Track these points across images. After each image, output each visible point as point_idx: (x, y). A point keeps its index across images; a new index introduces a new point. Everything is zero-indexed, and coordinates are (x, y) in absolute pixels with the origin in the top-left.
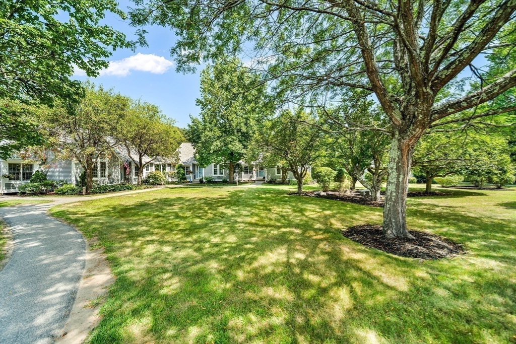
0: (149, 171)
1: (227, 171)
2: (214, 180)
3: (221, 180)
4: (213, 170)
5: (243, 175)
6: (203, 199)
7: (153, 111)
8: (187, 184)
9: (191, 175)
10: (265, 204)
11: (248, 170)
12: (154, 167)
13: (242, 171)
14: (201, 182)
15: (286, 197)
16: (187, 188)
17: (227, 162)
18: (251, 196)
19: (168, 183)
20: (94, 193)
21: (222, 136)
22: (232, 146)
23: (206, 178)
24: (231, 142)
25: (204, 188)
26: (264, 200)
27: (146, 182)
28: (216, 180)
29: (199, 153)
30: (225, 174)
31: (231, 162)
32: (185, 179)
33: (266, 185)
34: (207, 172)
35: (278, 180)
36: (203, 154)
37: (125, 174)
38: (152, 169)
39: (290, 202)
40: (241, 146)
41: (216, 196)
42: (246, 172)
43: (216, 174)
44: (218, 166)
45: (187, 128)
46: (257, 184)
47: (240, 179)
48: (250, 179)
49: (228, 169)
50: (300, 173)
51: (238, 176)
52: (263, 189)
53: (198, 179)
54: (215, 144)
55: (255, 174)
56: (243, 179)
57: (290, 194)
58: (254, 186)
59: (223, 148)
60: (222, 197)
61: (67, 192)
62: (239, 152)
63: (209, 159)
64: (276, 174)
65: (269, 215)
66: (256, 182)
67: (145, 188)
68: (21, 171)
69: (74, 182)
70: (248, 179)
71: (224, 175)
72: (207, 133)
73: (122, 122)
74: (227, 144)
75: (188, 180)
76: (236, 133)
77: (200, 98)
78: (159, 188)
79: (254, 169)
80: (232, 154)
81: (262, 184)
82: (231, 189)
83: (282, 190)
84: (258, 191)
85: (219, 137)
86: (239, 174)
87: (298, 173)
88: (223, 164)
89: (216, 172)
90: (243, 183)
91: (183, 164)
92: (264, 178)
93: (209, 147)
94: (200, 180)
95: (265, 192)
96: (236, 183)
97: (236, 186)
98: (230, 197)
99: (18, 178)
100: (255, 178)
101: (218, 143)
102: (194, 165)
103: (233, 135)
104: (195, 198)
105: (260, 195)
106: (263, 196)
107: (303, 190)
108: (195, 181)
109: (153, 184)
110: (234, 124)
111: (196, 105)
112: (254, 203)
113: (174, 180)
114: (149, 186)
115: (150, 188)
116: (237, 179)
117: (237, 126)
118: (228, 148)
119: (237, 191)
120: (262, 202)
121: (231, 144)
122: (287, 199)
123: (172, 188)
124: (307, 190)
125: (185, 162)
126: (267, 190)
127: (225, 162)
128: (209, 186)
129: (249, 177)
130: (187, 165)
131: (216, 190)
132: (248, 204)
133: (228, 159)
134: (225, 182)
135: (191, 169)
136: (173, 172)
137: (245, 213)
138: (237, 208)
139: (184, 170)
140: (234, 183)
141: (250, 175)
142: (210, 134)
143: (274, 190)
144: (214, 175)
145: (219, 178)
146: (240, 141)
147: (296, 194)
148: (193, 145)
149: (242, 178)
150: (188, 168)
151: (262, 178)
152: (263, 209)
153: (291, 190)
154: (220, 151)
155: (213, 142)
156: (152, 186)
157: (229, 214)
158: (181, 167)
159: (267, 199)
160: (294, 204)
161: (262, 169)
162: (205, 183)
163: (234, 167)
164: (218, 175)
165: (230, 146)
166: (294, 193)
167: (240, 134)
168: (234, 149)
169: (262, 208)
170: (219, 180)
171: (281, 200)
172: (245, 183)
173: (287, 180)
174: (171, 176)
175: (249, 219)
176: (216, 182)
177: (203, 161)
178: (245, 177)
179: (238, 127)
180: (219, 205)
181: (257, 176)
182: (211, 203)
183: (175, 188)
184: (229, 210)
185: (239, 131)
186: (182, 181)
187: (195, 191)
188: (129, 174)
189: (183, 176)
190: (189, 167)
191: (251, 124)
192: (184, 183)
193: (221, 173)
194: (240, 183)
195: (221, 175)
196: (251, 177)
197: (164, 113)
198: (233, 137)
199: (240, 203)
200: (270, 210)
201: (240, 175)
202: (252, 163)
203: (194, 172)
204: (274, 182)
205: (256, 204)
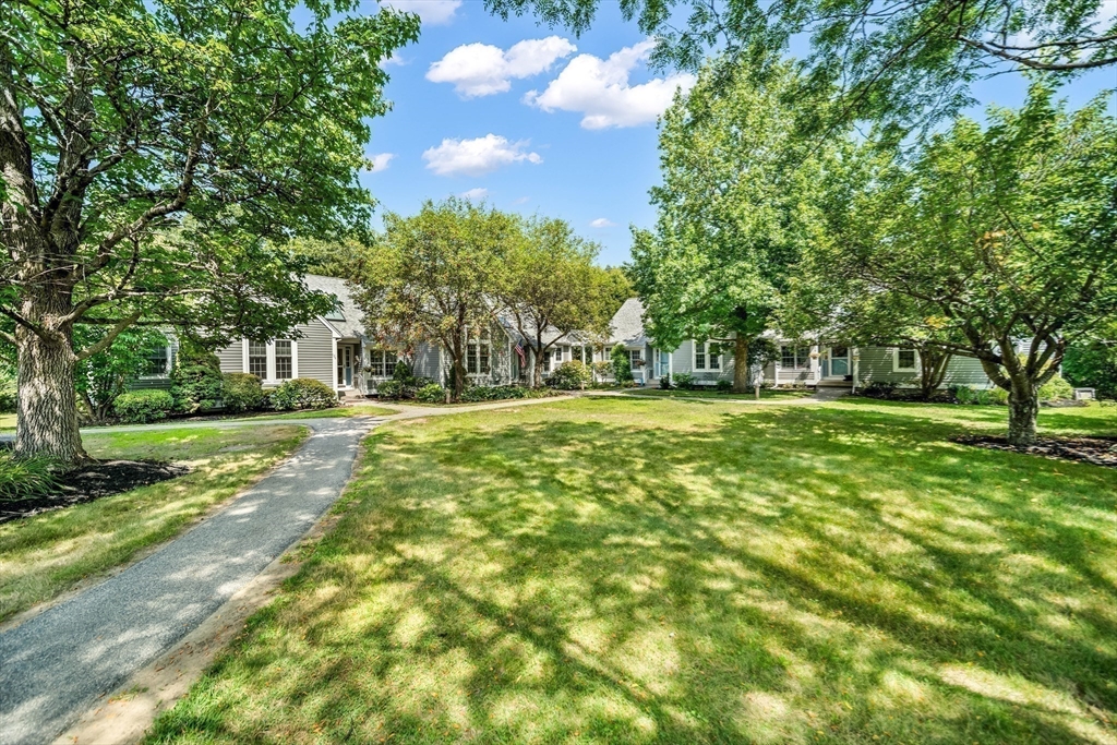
0: (562, 361)
1: (729, 360)
2: (695, 383)
3: (715, 383)
4: (694, 359)
5: (778, 369)
6: (646, 431)
7: (556, 233)
8: (632, 389)
9: (643, 370)
10: (853, 477)
11: (794, 356)
12: (570, 353)
13: (773, 358)
14: (665, 385)
15: (951, 452)
16: (627, 398)
17: (728, 337)
18: (797, 434)
19: (595, 386)
20: (464, 401)
21: (711, 267)
22: (738, 290)
23: (677, 378)
24: (736, 277)
25: (666, 402)
26: (845, 458)
27: (550, 382)
28: (702, 383)
29: (653, 316)
30: (725, 366)
31: (739, 334)
32: (630, 377)
33: (857, 402)
34: (678, 361)
35: (904, 386)
36: (661, 316)
37: (520, 368)
38: (568, 357)
39: (976, 479)
40: (767, 286)
41: (685, 426)
42: (788, 361)
43: (703, 367)
44: (707, 346)
45: (632, 261)
46: (822, 397)
47: (769, 381)
48: (801, 383)
49: (733, 353)
50: (1024, 361)
51: (762, 373)
52: (842, 412)
53: (657, 378)
54: (690, 289)
55: (815, 367)
56: (778, 382)
57: (965, 443)
58: (812, 403)
59: (717, 298)
60: (702, 431)
61: (430, 397)
62: (760, 303)
63: (677, 331)
64: (896, 369)
65: (870, 541)
66: (821, 390)
67: (545, 397)
68: (384, 362)
69: (443, 380)
70: (793, 382)
71: (721, 370)
72: (669, 263)
73: (498, 261)
74: (725, 287)
75: (636, 381)
76: (751, 253)
77: (661, 184)
78: (570, 397)
79: (815, 351)
80: (741, 312)
81: (841, 398)
82: (739, 407)
83: (926, 421)
84: (824, 418)
85: (704, 270)
86: (765, 367)
87: (1012, 366)
88: (720, 342)
89: (700, 363)
90: (779, 392)
91: (626, 345)
92: (850, 378)
93: (676, 298)
94: (662, 381)
95: (851, 424)
96: (754, 392)
97: (754, 398)
98: (723, 432)
99: (381, 373)
100: (816, 377)
101: (700, 285)
102: (649, 348)
103: (745, 259)
104: (629, 427)
105: (828, 435)
106: (844, 439)
107: (1038, 430)
108: (652, 382)
109: (565, 387)
110: (746, 229)
111: (650, 203)
112: (805, 464)
113: (609, 380)
114: (554, 392)
115: (556, 395)
116: (758, 380)
117: (754, 232)
118: (727, 297)
119: (752, 416)
120: (841, 465)
121: (736, 284)
122: (953, 460)
123: (595, 398)
124: (1058, 431)
125: (631, 341)
126: (862, 419)
127: (725, 335)
128: (677, 396)
129: (797, 375)
130: (634, 347)
131: (693, 409)
132: (781, 466)
133: (732, 328)
134: (725, 389)
135: (643, 356)
136: (606, 361)
137: (759, 504)
138: (734, 478)
139: (628, 358)
140: (748, 391)
141: (798, 370)
142: (678, 264)
143: (887, 420)
144: (695, 370)
145: (709, 376)
146: (765, 275)
147: (1002, 442)
148: (642, 300)
149: (774, 378)
150: (637, 353)
151: (840, 378)
152: (840, 500)
153: (966, 424)
154: (706, 307)
155: (686, 285)
156: (560, 391)
157: (698, 501)
158: (622, 351)
159: (860, 452)
160: (1000, 495)
161: (840, 351)
162: (672, 389)
163: (751, 349)
164: (707, 369)
165: (733, 289)
166: (989, 440)
167: (765, 253)
168: (745, 296)
169: (833, 491)
170: (709, 383)
171: (923, 464)
172: (785, 391)
173: (942, 386)
174: (602, 371)
175: (766, 544)
176: (701, 388)
177: (663, 335)
178: (783, 376)
179: (760, 235)
180: (680, 456)
181: (825, 373)
182: (662, 448)
183: (602, 397)
184: (705, 480)
185: (762, 244)
186: (624, 382)
187: (640, 409)
188: (526, 368)
189: (625, 372)
190: (639, 352)
191: (804, 218)
192: (626, 386)
193: (714, 365)
194: (767, 392)
195: (714, 370)
196: (803, 376)
197: (577, 233)
198: (742, 264)
199: (753, 459)
200: (870, 507)
201: (768, 369)
202: (809, 335)
203: (649, 362)
204: (888, 391)
205: (809, 471)
